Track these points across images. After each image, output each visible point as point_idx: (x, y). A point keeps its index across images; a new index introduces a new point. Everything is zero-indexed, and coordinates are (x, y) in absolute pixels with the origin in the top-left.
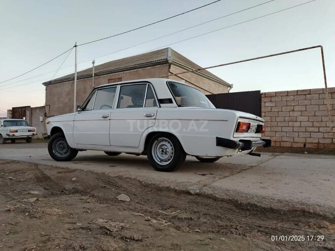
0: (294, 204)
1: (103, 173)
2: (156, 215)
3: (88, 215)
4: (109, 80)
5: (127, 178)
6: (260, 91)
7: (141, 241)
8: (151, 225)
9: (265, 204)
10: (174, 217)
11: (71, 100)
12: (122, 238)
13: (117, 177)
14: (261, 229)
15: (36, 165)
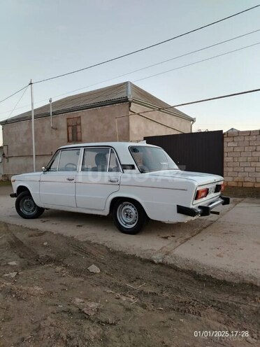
0: (244, 277)
1: (73, 237)
2: (125, 291)
3: (66, 294)
4: (67, 119)
5: (95, 244)
6: (222, 131)
7: (115, 324)
8: (121, 304)
9: (220, 276)
10: (141, 292)
11: (29, 140)
12: (99, 322)
13: (86, 242)
14: (215, 304)
15: (6, 225)
